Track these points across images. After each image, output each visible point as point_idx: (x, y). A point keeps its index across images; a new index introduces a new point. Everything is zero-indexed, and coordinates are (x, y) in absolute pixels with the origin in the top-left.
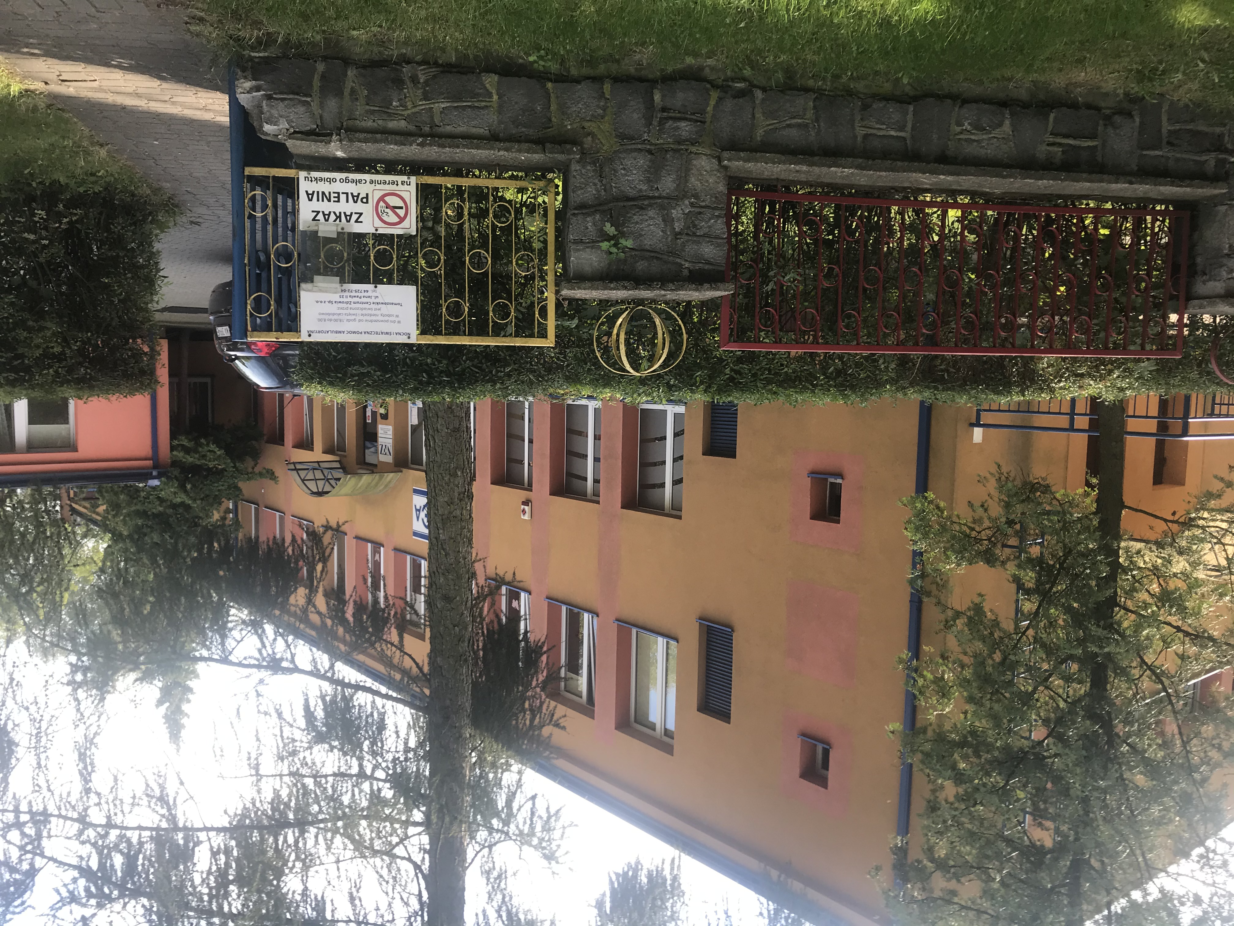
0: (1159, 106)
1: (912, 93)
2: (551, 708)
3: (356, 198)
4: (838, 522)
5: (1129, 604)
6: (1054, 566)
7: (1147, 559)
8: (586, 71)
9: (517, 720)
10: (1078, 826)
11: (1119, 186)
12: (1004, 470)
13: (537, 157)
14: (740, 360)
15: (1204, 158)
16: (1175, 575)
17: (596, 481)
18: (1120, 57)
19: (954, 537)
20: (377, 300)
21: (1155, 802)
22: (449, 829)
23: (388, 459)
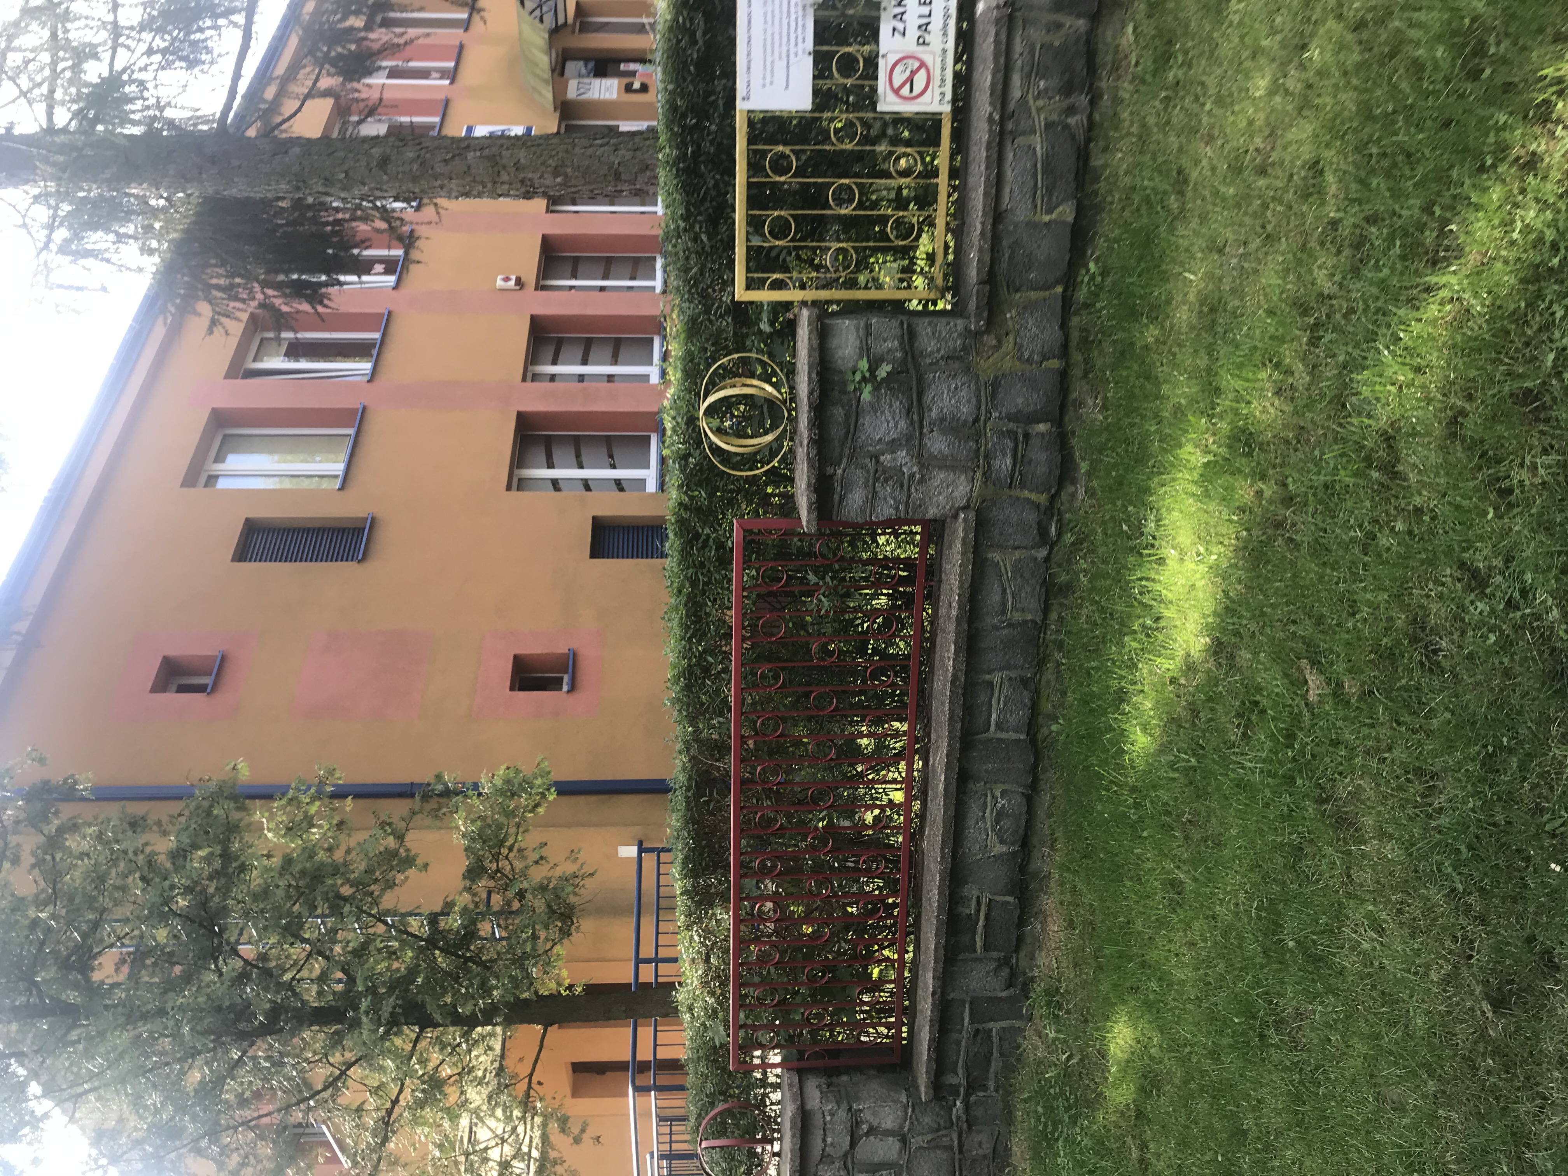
0: (1020, 1016)
1: (1040, 736)
2: (239, 314)
3: (924, 28)
4: (512, 689)
5: (423, 1044)
6: (468, 950)
7: (482, 1059)
8: (1075, 335)
9: (216, 266)
10: (124, 1006)
11: (930, 981)
12: (588, 882)
13: (972, 273)
14: (720, 546)
15: (960, 1072)
16: (463, 1093)
17: (553, 378)
18: (1075, 966)
19: (500, 827)
20: (792, 56)
21: (166, 1098)
22: (46, 160)
23: (572, 92)
